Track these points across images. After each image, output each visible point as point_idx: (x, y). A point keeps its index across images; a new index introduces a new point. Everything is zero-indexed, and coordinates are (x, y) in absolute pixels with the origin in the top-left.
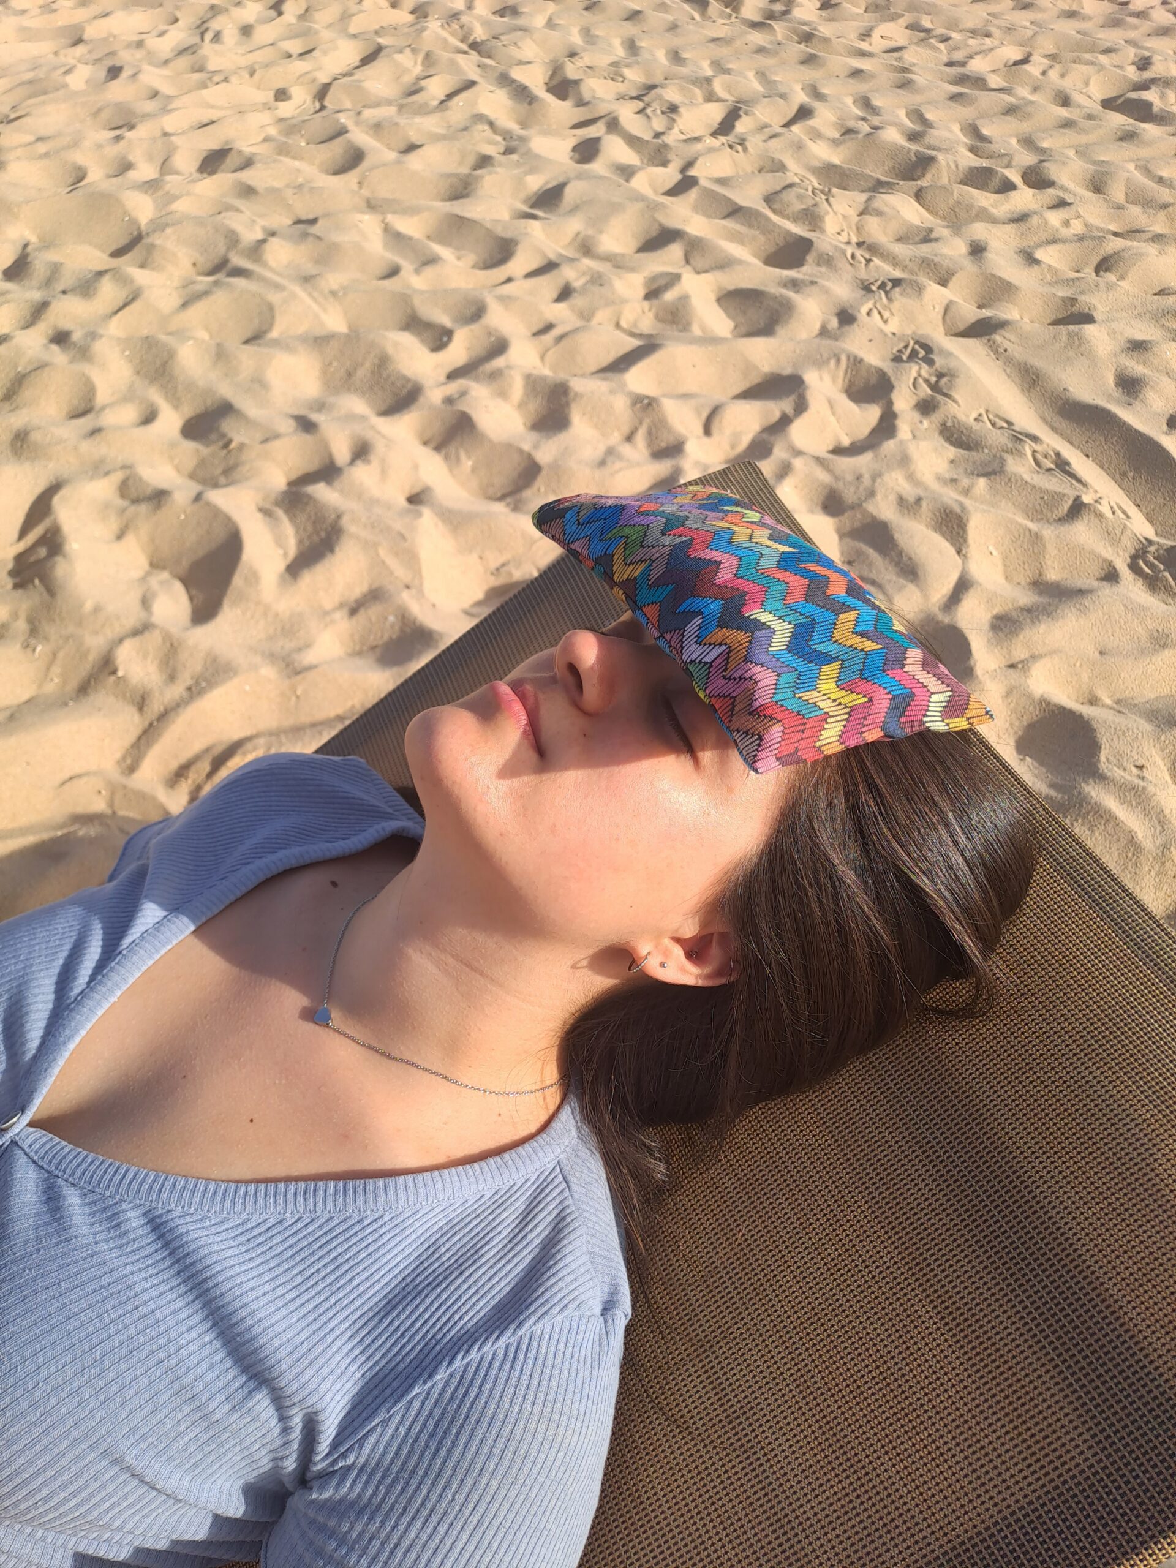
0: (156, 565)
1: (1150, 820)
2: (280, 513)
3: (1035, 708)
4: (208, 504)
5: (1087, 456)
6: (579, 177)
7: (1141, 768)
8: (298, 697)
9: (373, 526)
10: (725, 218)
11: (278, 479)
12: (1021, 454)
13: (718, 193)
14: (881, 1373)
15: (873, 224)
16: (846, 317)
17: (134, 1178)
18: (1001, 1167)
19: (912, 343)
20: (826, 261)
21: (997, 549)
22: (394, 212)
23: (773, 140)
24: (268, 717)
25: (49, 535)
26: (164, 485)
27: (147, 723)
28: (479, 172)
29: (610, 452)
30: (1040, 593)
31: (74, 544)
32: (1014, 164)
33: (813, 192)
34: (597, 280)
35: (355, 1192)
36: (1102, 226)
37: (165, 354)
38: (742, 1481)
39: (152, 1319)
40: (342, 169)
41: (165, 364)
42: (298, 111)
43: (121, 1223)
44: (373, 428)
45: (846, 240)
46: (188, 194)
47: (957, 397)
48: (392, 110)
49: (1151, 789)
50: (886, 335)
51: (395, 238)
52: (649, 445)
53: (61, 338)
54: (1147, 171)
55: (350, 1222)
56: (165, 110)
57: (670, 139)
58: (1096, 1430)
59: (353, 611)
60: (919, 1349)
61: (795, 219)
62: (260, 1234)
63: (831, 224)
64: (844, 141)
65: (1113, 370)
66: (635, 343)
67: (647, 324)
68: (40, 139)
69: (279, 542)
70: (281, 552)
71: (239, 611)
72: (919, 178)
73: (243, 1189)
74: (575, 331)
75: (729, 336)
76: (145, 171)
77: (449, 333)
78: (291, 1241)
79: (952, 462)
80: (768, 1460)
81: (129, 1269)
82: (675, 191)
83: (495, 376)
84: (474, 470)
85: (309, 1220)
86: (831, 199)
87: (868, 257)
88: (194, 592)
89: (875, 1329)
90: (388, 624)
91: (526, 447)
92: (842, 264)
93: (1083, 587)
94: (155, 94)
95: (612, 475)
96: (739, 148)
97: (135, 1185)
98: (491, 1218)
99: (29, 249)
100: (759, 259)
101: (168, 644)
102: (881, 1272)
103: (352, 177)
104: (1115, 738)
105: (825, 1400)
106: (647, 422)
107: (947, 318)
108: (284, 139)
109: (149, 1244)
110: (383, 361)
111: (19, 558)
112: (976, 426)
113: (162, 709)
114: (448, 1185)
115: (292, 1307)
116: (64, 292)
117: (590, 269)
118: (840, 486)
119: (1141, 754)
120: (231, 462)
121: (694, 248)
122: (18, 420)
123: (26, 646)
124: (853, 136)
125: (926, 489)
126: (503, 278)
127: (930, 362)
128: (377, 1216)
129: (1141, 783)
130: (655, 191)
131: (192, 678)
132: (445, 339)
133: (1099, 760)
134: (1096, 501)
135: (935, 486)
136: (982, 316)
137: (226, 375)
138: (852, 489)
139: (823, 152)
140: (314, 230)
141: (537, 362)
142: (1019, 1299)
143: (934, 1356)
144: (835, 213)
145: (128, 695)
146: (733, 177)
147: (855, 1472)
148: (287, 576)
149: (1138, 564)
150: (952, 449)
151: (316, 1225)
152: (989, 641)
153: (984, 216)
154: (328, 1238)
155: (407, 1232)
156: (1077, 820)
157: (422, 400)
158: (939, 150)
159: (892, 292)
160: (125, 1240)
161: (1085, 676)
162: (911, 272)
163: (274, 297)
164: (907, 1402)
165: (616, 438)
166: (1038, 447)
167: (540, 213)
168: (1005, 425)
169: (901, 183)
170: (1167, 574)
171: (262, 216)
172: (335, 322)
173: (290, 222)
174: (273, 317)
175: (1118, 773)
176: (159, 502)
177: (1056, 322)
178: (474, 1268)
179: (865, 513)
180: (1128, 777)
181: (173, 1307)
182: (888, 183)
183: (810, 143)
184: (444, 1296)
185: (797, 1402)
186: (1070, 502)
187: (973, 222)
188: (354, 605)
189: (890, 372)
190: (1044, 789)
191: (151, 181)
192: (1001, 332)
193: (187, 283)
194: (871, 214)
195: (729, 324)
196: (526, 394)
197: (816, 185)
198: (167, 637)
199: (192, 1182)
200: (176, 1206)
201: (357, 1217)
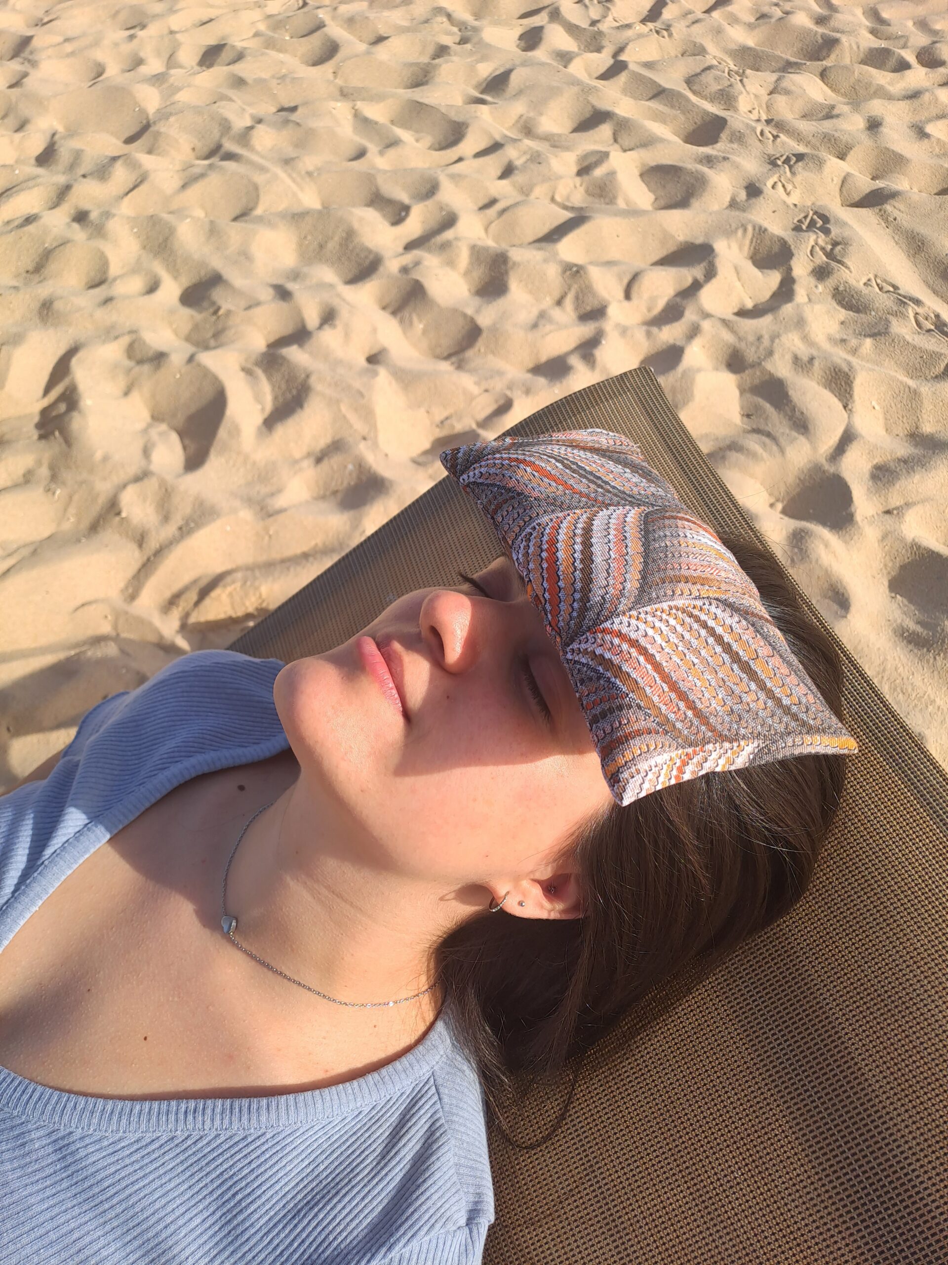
0: (156, 417)
2: (259, 372)
3: (907, 551)
4: (199, 365)
6: (524, 63)
8: (270, 536)
9: (336, 385)
10: (650, 99)
11: (258, 342)
12: (904, 316)
13: (644, 77)
15: (781, 101)
16: (753, 190)
17: (40, 1098)
19: (811, 213)
20: (738, 138)
21: (879, 404)
22: (363, 100)
23: (695, 26)
24: (245, 555)
25: (68, 393)
26: (163, 348)
27: (145, 558)
28: (437, 61)
29: (542, 315)
30: (916, 446)
31: (87, 401)
32: (909, 44)
33: (729, 74)
34: (536, 158)
35: (240, 1111)
37: (167, 231)
40: (319, 61)
41: (166, 240)
42: (283, 8)
43: (25, 1143)
44: (339, 295)
45: (757, 118)
46: (189, 86)
47: (849, 263)
48: (364, 5)
50: (788, 206)
51: (363, 122)
52: (577, 308)
53: (81, 217)
55: (237, 1139)
56: (171, 11)
57: (604, 27)
59: (319, 460)
61: (712, 99)
62: (154, 1151)
63: (744, 103)
64: (759, 25)
66: (568, 215)
67: (578, 198)
68: (67, 40)
69: (258, 398)
70: (259, 407)
71: (223, 460)
72: (824, 59)
73: (138, 1107)
74: (516, 205)
75: (650, 208)
76: (154, 66)
77: (407, 209)
79: (842, 323)
81: (29, 1190)
82: (607, 75)
83: (445, 247)
84: (425, 332)
85: (198, 1137)
86: (745, 80)
87: (775, 134)
88: (187, 442)
90: (347, 472)
91: (469, 311)
92: (752, 141)
95: (543, 336)
96: (665, 33)
97: (40, 1105)
98: (367, 1135)
99: (57, 137)
100: (679, 137)
101: (164, 490)
103: (328, 68)
106: (575, 287)
107: (844, 189)
108: (271, 34)
110: (350, 234)
111: (44, 412)
112: (865, 291)
113: (158, 546)
114: (327, 1104)
116: (84, 176)
117: (530, 148)
118: (743, 346)
120: (220, 327)
121: (622, 127)
122: (44, 291)
123: (48, 490)
124: (767, 20)
125: (819, 349)
126: (456, 158)
127: (826, 232)
128: (260, 1133)
130: (590, 75)
131: (183, 519)
132: (403, 214)
135: (826, 346)
136: (876, 187)
137: (218, 249)
138: (753, 349)
139: (740, 36)
140: (294, 117)
141: (482, 234)
144: (748, 93)
145: (130, 533)
146: (658, 61)
148: (264, 429)
150: (843, 311)
151: (205, 1142)
152: (868, 489)
153: (881, 93)
154: (215, 1154)
155: (288, 1149)
156: (939, 655)
157: (381, 269)
158: (843, 32)
159: (796, 166)
160: (28, 1160)
162: (814, 147)
163: (259, 179)
165: (547, 302)
166: (919, 310)
167: (488, 98)
168: (891, 289)
169: (808, 63)
171: (250, 105)
172: (310, 200)
173: (275, 110)
174: (258, 196)
176: (159, 362)
177: (942, 192)
178: (349, 1187)
179: (764, 371)
182: (796, 64)
183: (728, 28)
184: (321, 1216)
187: (871, 98)
188: (319, 455)
189: (790, 241)
190: (912, 625)
191: (158, 74)
192: (892, 201)
193: (188, 166)
194: (780, 93)
195: (651, 197)
196: (471, 263)
197: (732, 67)
198: (163, 483)
199: (92, 1101)
200: (77, 1127)
201: (241, 1134)
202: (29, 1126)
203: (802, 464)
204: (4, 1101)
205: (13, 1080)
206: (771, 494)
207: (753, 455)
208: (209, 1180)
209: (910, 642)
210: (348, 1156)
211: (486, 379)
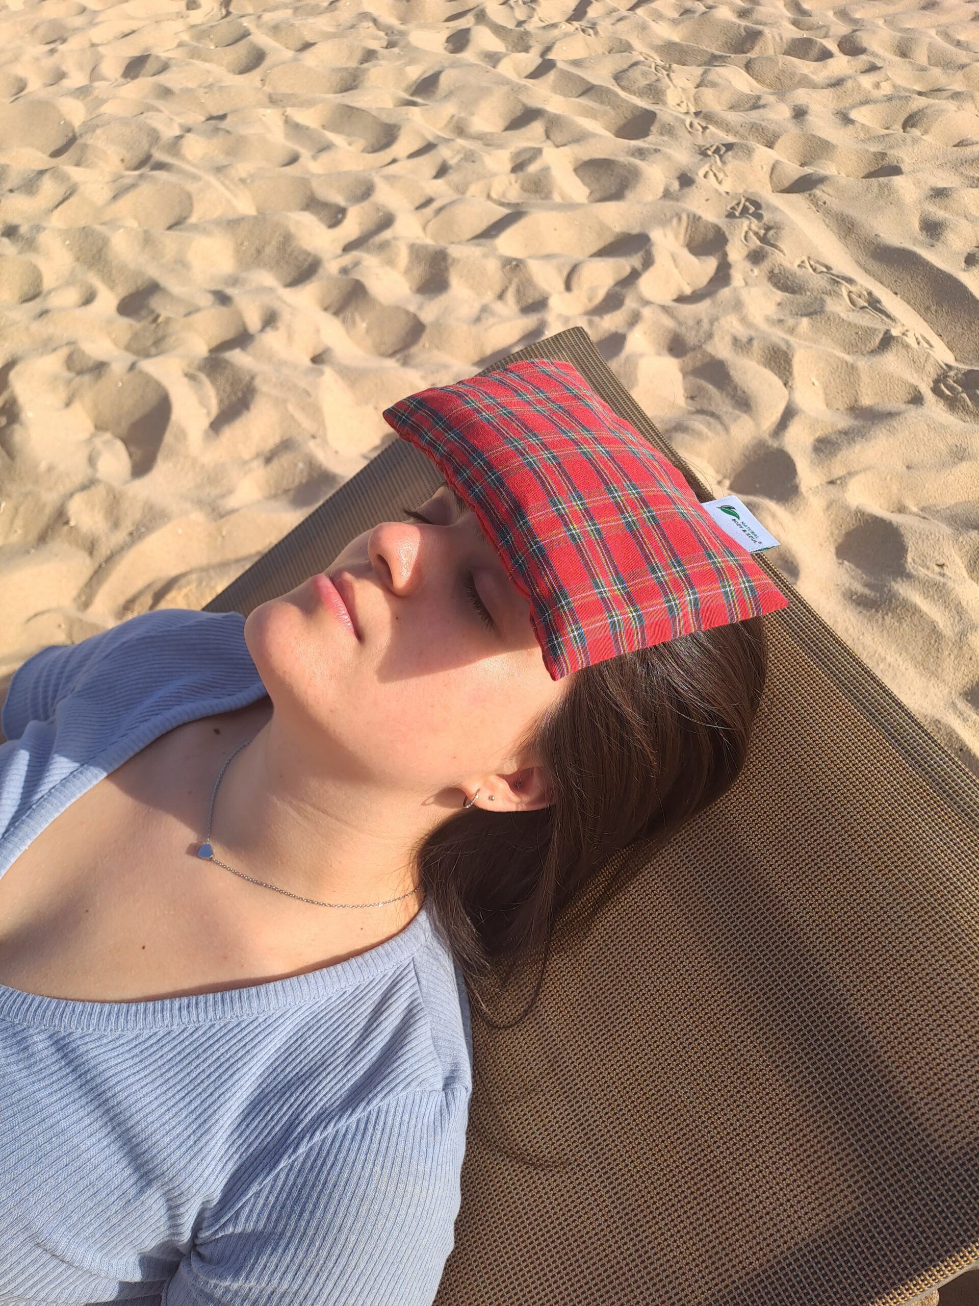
0: (100, 427)
1: (950, 612)
2: (203, 377)
3: (852, 518)
4: (141, 372)
5: (896, 294)
6: (453, 65)
7: (941, 566)
8: (223, 537)
9: (282, 385)
10: (580, 96)
11: (200, 347)
12: (838, 295)
13: (573, 74)
14: (691, 1130)
15: (708, 95)
16: (686, 180)
17: (39, 1006)
18: (790, 950)
19: (743, 200)
20: (668, 130)
21: (818, 380)
22: (293, 106)
23: (621, 23)
24: (199, 556)
25: (8, 406)
26: (103, 357)
27: (97, 565)
28: (365, 65)
29: (485, 309)
30: (856, 418)
31: (29, 414)
32: (831, 34)
33: (656, 69)
34: (470, 157)
36: (909, 86)
37: (100, 241)
38: (577, 1223)
39: (57, 1129)
40: (246, 69)
41: (100, 251)
42: (208, 17)
43: (28, 1046)
44: (279, 298)
45: (685, 111)
46: (114, 98)
47: (783, 247)
48: (289, 12)
49: (950, 584)
50: (720, 194)
51: (294, 128)
52: (518, 301)
53: (10, 232)
54: (946, 35)
55: (231, 1026)
56: (92, 24)
57: (530, 27)
58: (869, 1178)
59: (268, 460)
60: (722, 1110)
61: (641, 94)
62: (152, 1046)
63: (672, 97)
64: (683, 21)
65: (918, 216)
66: (504, 211)
67: (514, 194)
69: (203, 402)
70: (205, 411)
71: (171, 465)
72: (748, 51)
73: (134, 1008)
74: (453, 203)
75: (586, 201)
76: (77, 79)
77: (343, 211)
78: (179, 1049)
79: (779, 304)
80: (598, 1205)
81: (36, 1086)
82: (537, 74)
83: (384, 246)
84: (368, 331)
85: (193, 1029)
86: (672, 74)
87: (704, 125)
88: (133, 449)
89: (686, 1093)
90: (298, 470)
91: (412, 308)
92: (682, 133)
93: (893, 410)
94: (83, 10)
95: (486, 330)
96: (591, 31)
97: (40, 1012)
100: (610, 131)
101: (111, 496)
102: (690, 1044)
103: (255, 75)
104: (920, 543)
105: (645, 1153)
106: (515, 281)
107: (774, 176)
108: (195, 44)
109: (53, 1063)
110: (287, 238)
112: (799, 272)
113: (109, 553)
115: (181, 1105)
116: (11, 191)
117: (463, 148)
118: (682, 330)
119: (942, 554)
120: (160, 334)
121: (553, 124)
124: (691, 15)
125: (757, 329)
126: (389, 160)
127: (759, 217)
128: (252, 1019)
129: (942, 580)
130: (519, 75)
131: (133, 524)
132: (340, 216)
133: (906, 562)
134: (903, 334)
135: (764, 326)
136: (805, 173)
137: (153, 258)
138: (693, 333)
139: (665, 32)
140: (224, 125)
141: (420, 233)
142: (805, 1066)
143: (735, 1115)
144: (675, 86)
145: (80, 542)
146: (586, 58)
147: (670, 1215)
148: (211, 433)
149: (939, 387)
150: (779, 293)
151: (201, 1033)
152: (811, 461)
153: (806, 82)
154: (211, 1042)
156: (887, 614)
157: (321, 271)
158: (765, 24)
159: (726, 156)
160: (33, 1060)
161: (894, 488)
162: (743, 137)
163: (192, 187)
164: (712, 1155)
165: (489, 297)
166: (852, 288)
167: (419, 100)
168: (825, 270)
169: (733, 56)
170: (964, 395)
171: (178, 114)
172: (245, 206)
173: (203, 119)
174: (192, 204)
175: (922, 572)
176: (100, 372)
177: (869, 176)
179: (705, 354)
180: (931, 575)
181: (75, 1117)
182: (721, 57)
183: (653, 24)
185: (621, 1156)
186: (881, 336)
187: (796, 88)
188: (268, 455)
189: (724, 228)
190: (859, 588)
191: (82, 87)
192: (821, 186)
193: (117, 178)
194: (707, 86)
195: (585, 191)
196: (411, 262)
197: (659, 62)
198: (110, 490)
199: (89, 1006)
200: (77, 1028)
201: (235, 1022)
202: (31, 1031)
203: (746, 441)
204: (5, 1012)
205: (11, 994)
206: (718, 472)
207: (699, 435)
208: (206, 1065)
209: (858, 604)
210: (334, 1030)
211: (433, 373)
